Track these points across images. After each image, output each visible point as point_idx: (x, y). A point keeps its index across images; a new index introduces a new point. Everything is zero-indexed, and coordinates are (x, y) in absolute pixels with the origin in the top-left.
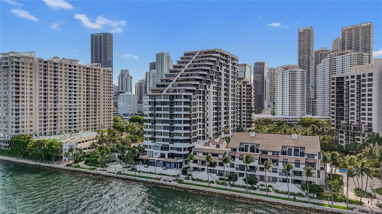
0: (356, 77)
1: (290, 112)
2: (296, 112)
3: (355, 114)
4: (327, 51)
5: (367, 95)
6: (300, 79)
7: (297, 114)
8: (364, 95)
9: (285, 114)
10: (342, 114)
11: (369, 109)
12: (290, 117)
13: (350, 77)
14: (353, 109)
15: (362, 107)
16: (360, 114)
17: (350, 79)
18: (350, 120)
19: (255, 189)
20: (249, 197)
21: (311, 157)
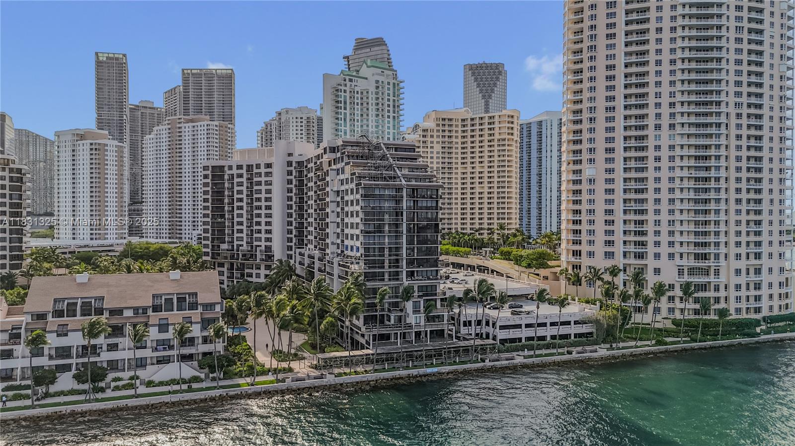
0: (245, 168)
1: (94, 232)
2: (106, 232)
3: (245, 232)
4: (154, 108)
5: (263, 200)
6: (115, 163)
7: (109, 236)
8: (259, 200)
9: (81, 236)
10: (222, 232)
11: (266, 222)
12: (95, 243)
13: (235, 168)
14: (241, 223)
15: (255, 220)
16: (252, 231)
17: (235, 171)
18: (236, 243)
19: (102, 390)
20: (95, 409)
21: (209, 308)
